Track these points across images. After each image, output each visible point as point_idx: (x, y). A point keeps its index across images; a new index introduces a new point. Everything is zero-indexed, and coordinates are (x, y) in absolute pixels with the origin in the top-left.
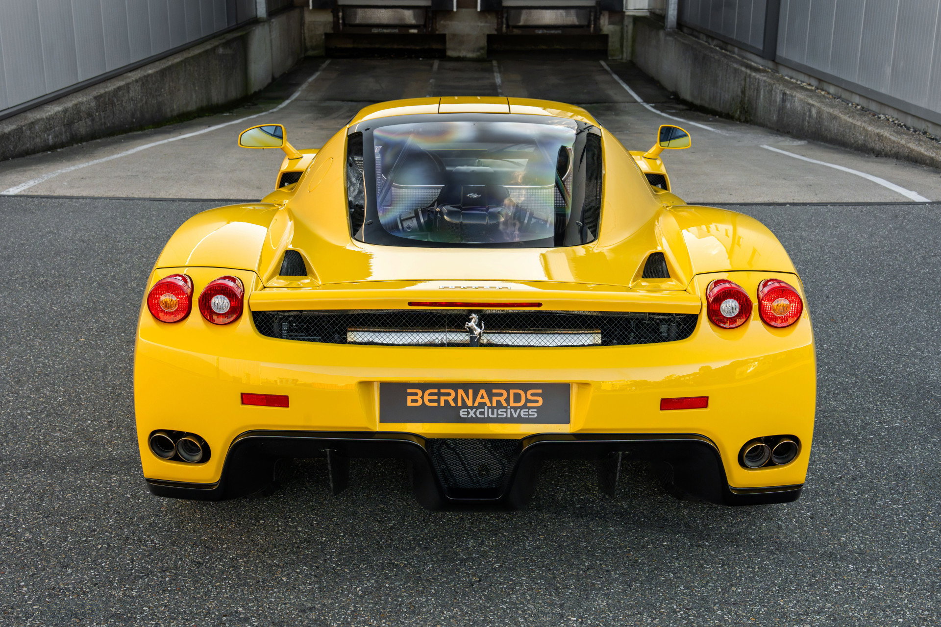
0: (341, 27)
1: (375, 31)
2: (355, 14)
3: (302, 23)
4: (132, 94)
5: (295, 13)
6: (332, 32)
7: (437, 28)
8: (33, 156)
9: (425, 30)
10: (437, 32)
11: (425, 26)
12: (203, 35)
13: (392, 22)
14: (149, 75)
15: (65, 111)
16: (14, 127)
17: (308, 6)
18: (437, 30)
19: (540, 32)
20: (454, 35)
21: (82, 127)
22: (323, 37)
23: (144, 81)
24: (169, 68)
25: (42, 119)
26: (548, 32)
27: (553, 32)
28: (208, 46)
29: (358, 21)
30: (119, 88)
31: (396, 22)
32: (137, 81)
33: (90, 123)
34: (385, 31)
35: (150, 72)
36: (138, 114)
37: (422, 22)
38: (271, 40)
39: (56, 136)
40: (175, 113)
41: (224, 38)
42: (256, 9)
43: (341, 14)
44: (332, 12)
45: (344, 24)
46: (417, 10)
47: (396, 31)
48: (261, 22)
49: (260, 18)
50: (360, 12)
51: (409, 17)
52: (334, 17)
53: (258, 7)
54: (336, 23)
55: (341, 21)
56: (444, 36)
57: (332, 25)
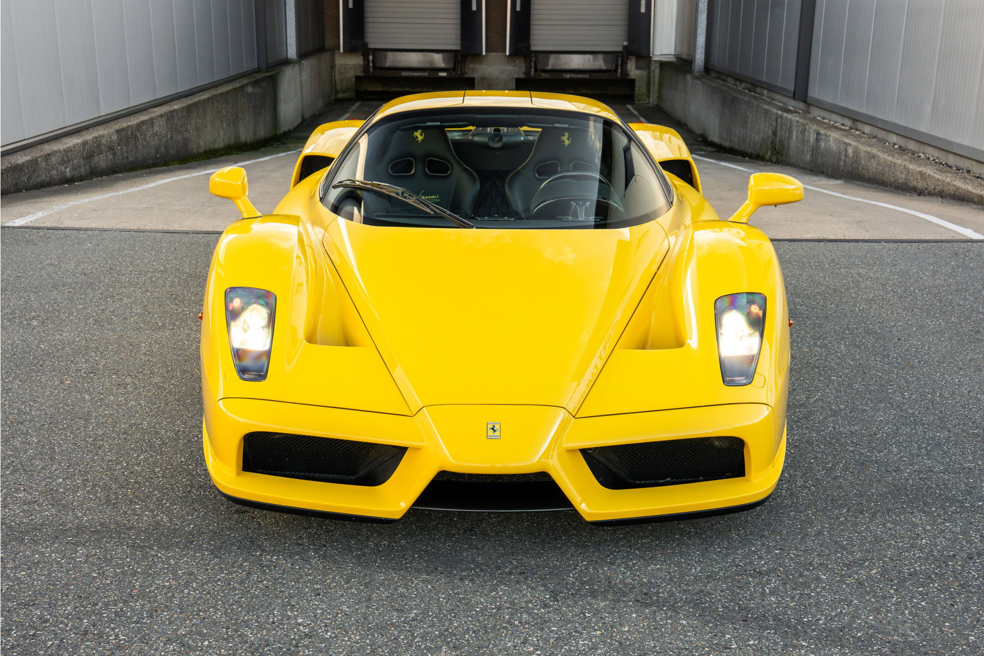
0: (371, 70)
1: (404, 74)
2: (385, 58)
3: (333, 67)
4: (156, 129)
5: (326, 56)
6: (362, 75)
7: (466, 71)
8: (49, 189)
9: (454, 74)
10: (466, 76)
11: (454, 69)
12: (232, 73)
13: (421, 65)
14: (174, 111)
15: (85, 144)
16: (28, 158)
17: (339, 49)
18: (466, 74)
19: (568, 76)
20: (483, 79)
21: (102, 161)
22: (354, 80)
23: (170, 116)
24: (196, 104)
25: (59, 151)
26: (576, 76)
27: (580, 76)
28: (237, 84)
29: (388, 65)
30: (143, 123)
31: (426, 65)
32: (162, 116)
33: (111, 157)
34: (415, 74)
35: (176, 107)
36: (163, 149)
37: (452, 66)
38: (301, 82)
39: (74, 169)
40: (201, 150)
41: (253, 77)
42: (287, 50)
43: (371, 57)
44: (362, 55)
45: (374, 67)
46: (446, 54)
47: (426, 74)
48: (292, 63)
49: (289, 60)
50: (390, 55)
51: (438, 60)
52: (364, 60)
54: (366, 67)
55: (371, 64)
56: (473, 79)
57: (362, 69)
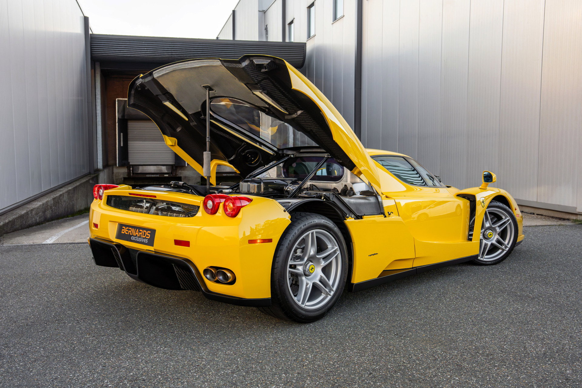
0: (132, 174)
1: (148, 176)
2: (138, 169)
3: (113, 173)
4: (65, 199)
5: (111, 168)
6: (127, 177)
7: (178, 174)
8: (41, 225)
9: (171, 175)
10: (177, 176)
11: (172, 173)
13: (156, 172)
14: (70, 190)
15: (43, 204)
16: (25, 211)
17: (116, 165)
18: (177, 175)
19: (225, 175)
20: (185, 177)
21: (48, 214)
22: (123, 179)
23: (68, 192)
24: (76, 187)
25: (34, 209)
26: (229, 175)
27: (231, 175)
28: (84, 180)
29: (139, 172)
30: (61, 195)
31: (158, 172)
32: (66, 192)
33: (51, 212)
34: (153, 176)
35: (70, 188)
36: (66, 210)
37: (170, 171)
38: (104, 179)
39: (40, 218)
40: (78, 210)
41: (90, 176)
42: (97, 165)
43: (131, 169)
44: (127, 168)
45: (133, 173)
46: (167, 166)
47: (158, 176)
48: (101, 171)
49: (99, 169)
50: (141, 168)
51: (164, 169)
52: (128, 170)
53: (98, 164)
54: (129, 173)
55: (131, 172)
56: (181, 177)
57: (127, 174)
